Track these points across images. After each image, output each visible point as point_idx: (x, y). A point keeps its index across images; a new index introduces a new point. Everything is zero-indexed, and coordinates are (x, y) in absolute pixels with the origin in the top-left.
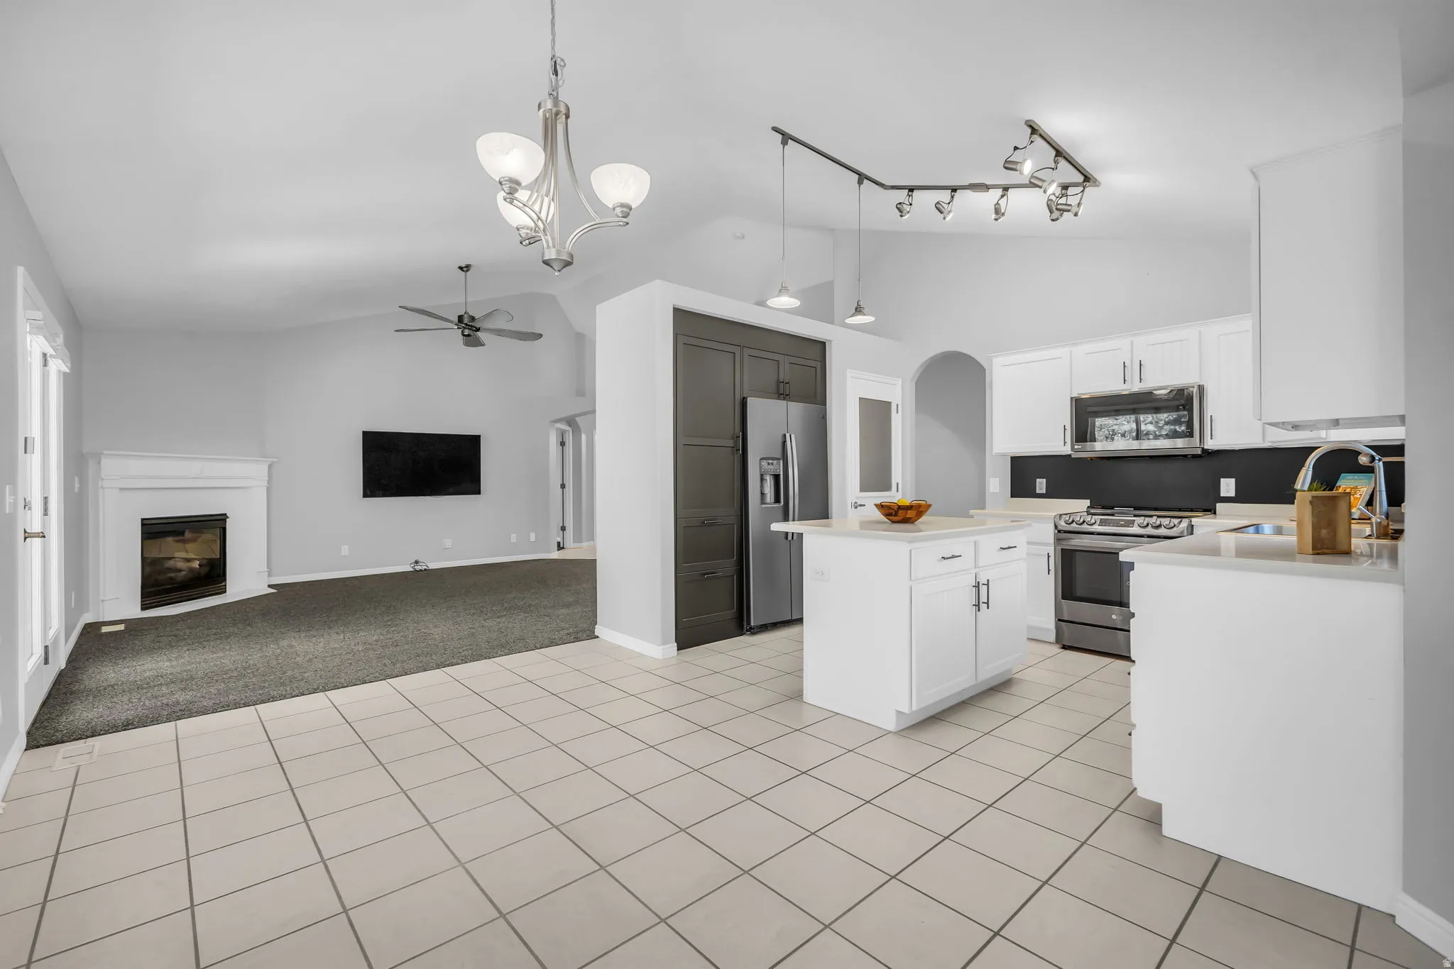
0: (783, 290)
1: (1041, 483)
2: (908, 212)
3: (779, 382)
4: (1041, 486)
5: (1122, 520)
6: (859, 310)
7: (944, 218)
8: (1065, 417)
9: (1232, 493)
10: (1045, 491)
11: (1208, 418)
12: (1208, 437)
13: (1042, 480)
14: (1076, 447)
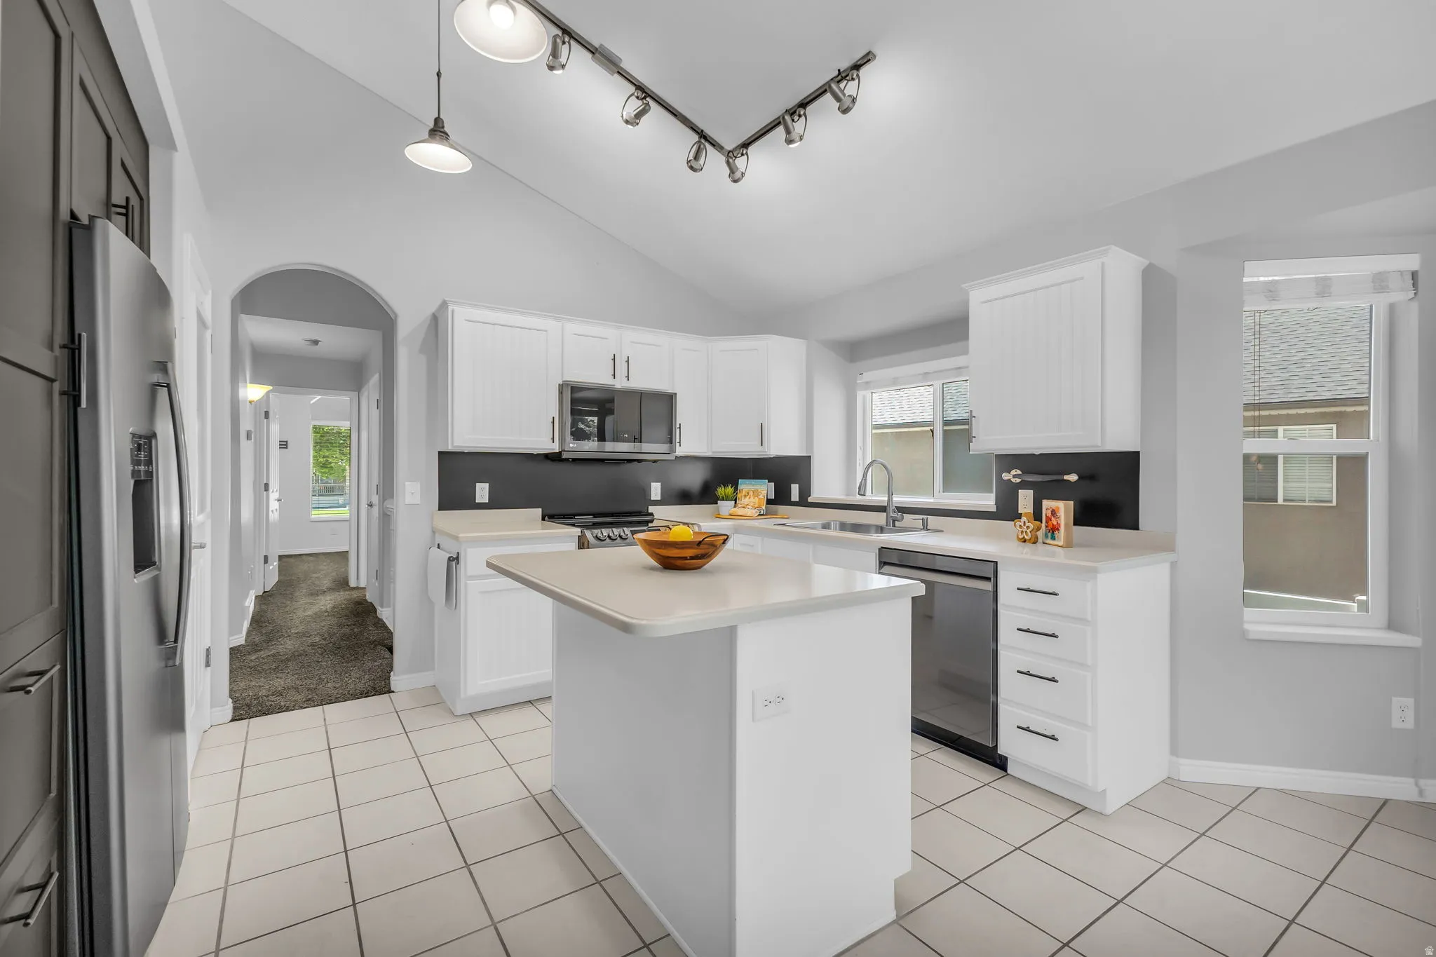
1: (482, 489)
4: (482, 492)
6: (438, 131)
7: (551, 68)
8: (550, 407)
9: (658, 497)
10: (486, 500)
11: (678, 426)
12: (678, 445)
13: (486, 486)
14: (571, 445)
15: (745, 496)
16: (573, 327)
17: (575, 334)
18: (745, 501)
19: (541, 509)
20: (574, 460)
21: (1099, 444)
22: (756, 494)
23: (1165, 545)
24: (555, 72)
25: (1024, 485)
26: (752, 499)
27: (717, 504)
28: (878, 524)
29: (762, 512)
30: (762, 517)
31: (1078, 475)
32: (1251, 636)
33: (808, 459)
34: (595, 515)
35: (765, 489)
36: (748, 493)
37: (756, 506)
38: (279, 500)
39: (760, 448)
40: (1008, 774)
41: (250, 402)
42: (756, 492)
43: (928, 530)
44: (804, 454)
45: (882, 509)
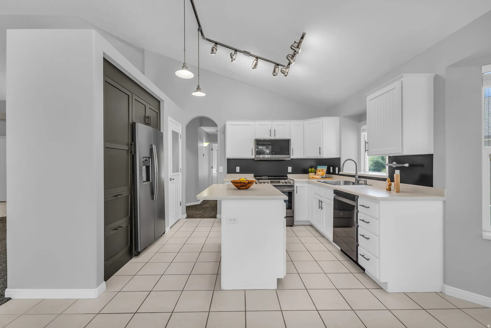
0: (184, 66)
1: (238, 168)
2: (215, 53)
3: (145, 117)
4: (238, 169)
5: (277, 181)
6: (198, 89)
7: (232, 61)
8: (252, 145)
9: (291, 171)
10: (239, 171)
11: (292, 149)
12: (292, 155)
13: (239, 167)
14: (257, 156)
15: (319, 171)
16: (258, 123)
17: (259, 125)
18: (319, 173)
19: (253, 174)
20: (259, 160)
21: (401, 152)
22: (322, 171)
23: (440, 194)
24: (233, 62)
25: (397, 168)
26: (321, 173)
27: (309, 174)
28: (353, 182)
29: (323, 177)
30: (322, 179)
31: (409, 164)
32: (484, 238)
33: (340, 158)
34: (268, 176)
35: (325, 168)
36: (320, 171)
37: (322, 175)
38: (216, 171)
39: (320, 156)
40: (365, 273)
41: (205, 147)
42: (322, 170)
43: (366, 184)
44: (339, 157)
45: (354, 176)
